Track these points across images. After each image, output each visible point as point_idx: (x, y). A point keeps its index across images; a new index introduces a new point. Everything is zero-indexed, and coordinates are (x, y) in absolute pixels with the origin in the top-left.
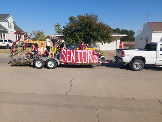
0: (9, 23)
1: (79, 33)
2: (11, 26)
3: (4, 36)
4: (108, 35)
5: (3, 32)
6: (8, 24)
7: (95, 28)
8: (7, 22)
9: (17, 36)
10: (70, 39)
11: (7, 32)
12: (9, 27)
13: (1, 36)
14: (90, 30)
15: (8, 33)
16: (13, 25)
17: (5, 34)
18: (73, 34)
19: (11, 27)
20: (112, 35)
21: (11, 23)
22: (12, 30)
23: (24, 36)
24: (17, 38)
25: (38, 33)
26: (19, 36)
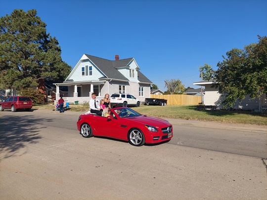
0: (132, 71)
1: (255, 73)
2: (133, 74)
3: (124, 89)
5: (122, 84)
6: (130, 72)
8: (128, 69)
9: (141, 88)
11: (127, 83)
12: (130, 76)
13: (120, 89)
15: (129, 85)
16: (136, 73)
18: (241, 76)
19: (133, 76)
21: (133, 70)
22: (134, 80)
23: (151, 88)
24: (141, 92)
25: (173, 83)
26: (144, 88)
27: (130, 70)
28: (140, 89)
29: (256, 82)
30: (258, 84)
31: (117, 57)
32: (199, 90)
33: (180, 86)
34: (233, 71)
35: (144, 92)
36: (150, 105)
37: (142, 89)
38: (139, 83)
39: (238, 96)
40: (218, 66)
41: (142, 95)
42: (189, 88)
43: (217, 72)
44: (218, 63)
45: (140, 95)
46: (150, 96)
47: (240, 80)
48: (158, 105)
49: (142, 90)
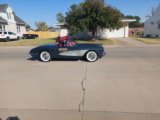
1: (83, 19)
3: (4, 28)
5: (2, 24)
6: (8, 15)
7: (102, 13)
8: (6, 12)
10: (75, 27)
12: (8, 18)
13: (1, 28)
14: (97, 16)
15: (8, 24)
16: (12, 16)
17: (5, 26)
18: (77, 20)
19: (11, 18)
20: (121, 20)
22: (12, 21)
23: (26, 27)
24: (19, 30)
25: (41, 24)
26: (20, 27)
27: (7, 13)
28: (17, 28)
29: (84, 24)
32: (57, 29)
33: (46, 26)
34: (74, 18)
35: (21, 29)
36: (27, 38)
38: (16, 24)
39: (76, 31)
40: (66, 14)
41: (20, 32)
42: (51, 27)
43: (66, 18)
44: (66, 13)
45: (18, 32)
46: (26, 33)
47: (77, 22)
48: (33, 38)
49: (20, 29)
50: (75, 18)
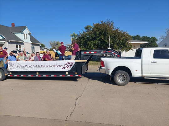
1: (92, 41)
4: (126, 42)
5: (18, 44)
11: (22, 43)
12: (25, 38)
13: (17, 47)
14: (105, 38)
16: (29, 37)
17: (21, 46)
19: (27, 39)
20: (130, 42)
22: (27, 42)
23: (40, 47)
24: (33, 49)
25: (55, 44)
26: (35, 47)
27: (24, 34)
28: (32, 47)
30: (94, 46)
31: (13, 25)
34: (83, 40)
35: (35, 49)
37: (34, 47)
38: (31, 43)
43: (77, 40)
45: (32, 51)
50: (85, 40)
